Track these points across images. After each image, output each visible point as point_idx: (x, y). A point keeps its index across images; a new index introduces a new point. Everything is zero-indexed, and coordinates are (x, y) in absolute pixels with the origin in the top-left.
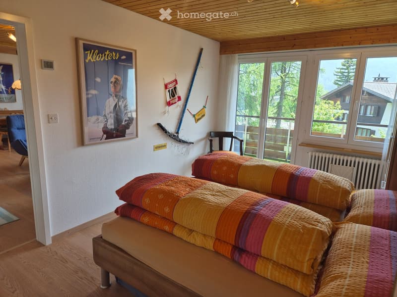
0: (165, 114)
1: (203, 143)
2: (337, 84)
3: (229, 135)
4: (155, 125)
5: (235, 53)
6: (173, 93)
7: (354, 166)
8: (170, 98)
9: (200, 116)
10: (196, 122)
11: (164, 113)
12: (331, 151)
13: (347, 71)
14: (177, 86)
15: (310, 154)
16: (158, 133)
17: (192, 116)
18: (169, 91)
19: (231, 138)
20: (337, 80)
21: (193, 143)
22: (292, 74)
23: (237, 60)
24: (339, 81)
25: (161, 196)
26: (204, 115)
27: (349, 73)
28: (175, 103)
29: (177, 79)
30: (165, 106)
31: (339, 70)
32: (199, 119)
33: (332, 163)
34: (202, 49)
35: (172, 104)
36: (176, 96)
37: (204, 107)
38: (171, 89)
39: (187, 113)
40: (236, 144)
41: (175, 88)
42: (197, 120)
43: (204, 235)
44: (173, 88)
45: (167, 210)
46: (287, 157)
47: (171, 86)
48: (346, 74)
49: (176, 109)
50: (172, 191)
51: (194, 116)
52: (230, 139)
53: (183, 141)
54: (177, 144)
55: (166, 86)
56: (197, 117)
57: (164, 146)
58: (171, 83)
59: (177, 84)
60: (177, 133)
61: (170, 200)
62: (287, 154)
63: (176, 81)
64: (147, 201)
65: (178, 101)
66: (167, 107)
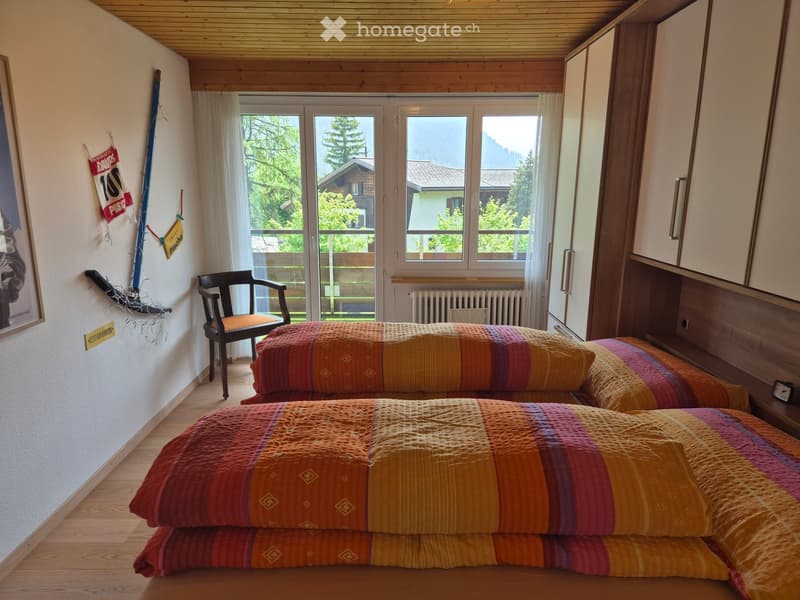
0: (100, 242)
1: (186, 305)
2: (330, 162)
3: (244, 277)
4: (80, 278)
5: (229, 90)
6: (113, 187)
7: (486, 306)
8: (107, 199)
9: (174, 241)
10: (168, 257)
11: (98, 240)
12: (447, 285)
13: (341, 139)
14: (119, 165)
15: (413, 295)
16: (89, 297)
17: (158, 244)
18: (102, 179)
19: (248, 285)
20: (329, 156)
21: (170, 310)
22: (258, 141)
23: (238, 107)
24: (333, 157)
25: (308, 477)
26: (180, 239)
27: (345, 142)
28: (123, 211)
29: (116, 147)
30: (99, 221)
31: (329, 137)
32: (173, 249)
33: (452, 307)
34: (157, 73)
35: (116, 215)
36: (122, 195)
37: (179, 217)
38: (105, 174)
39: (148, 236)
40: (262, 295)
41: (115, 172)
42: (169, 252)
43: (459, 536)
44: (109, 171)
45: (345, 507)
46: (332, 306)
47: (105, 166)
48: (341, 144)
49: (122, 228)
50: (328, 452)
51: (162, 241)
52: (247, 287)
53: (150, 308)
54: (140, 321)
55: (93, 167)
56: (169, 244)
57: (109, 331)
58: (103, 157)
59: (117, 160)
60: (136, 289)
61: (346, 479)
62: (332, 301)
63: (113, 152)
64: (269, 502)
65: (127, 205)
66: (104, 223)
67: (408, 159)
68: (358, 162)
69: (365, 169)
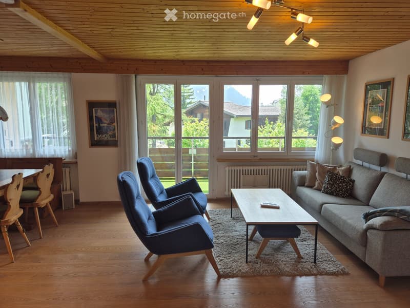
67: (224, 102)
68: (201, 103)
69: (204, 106)
